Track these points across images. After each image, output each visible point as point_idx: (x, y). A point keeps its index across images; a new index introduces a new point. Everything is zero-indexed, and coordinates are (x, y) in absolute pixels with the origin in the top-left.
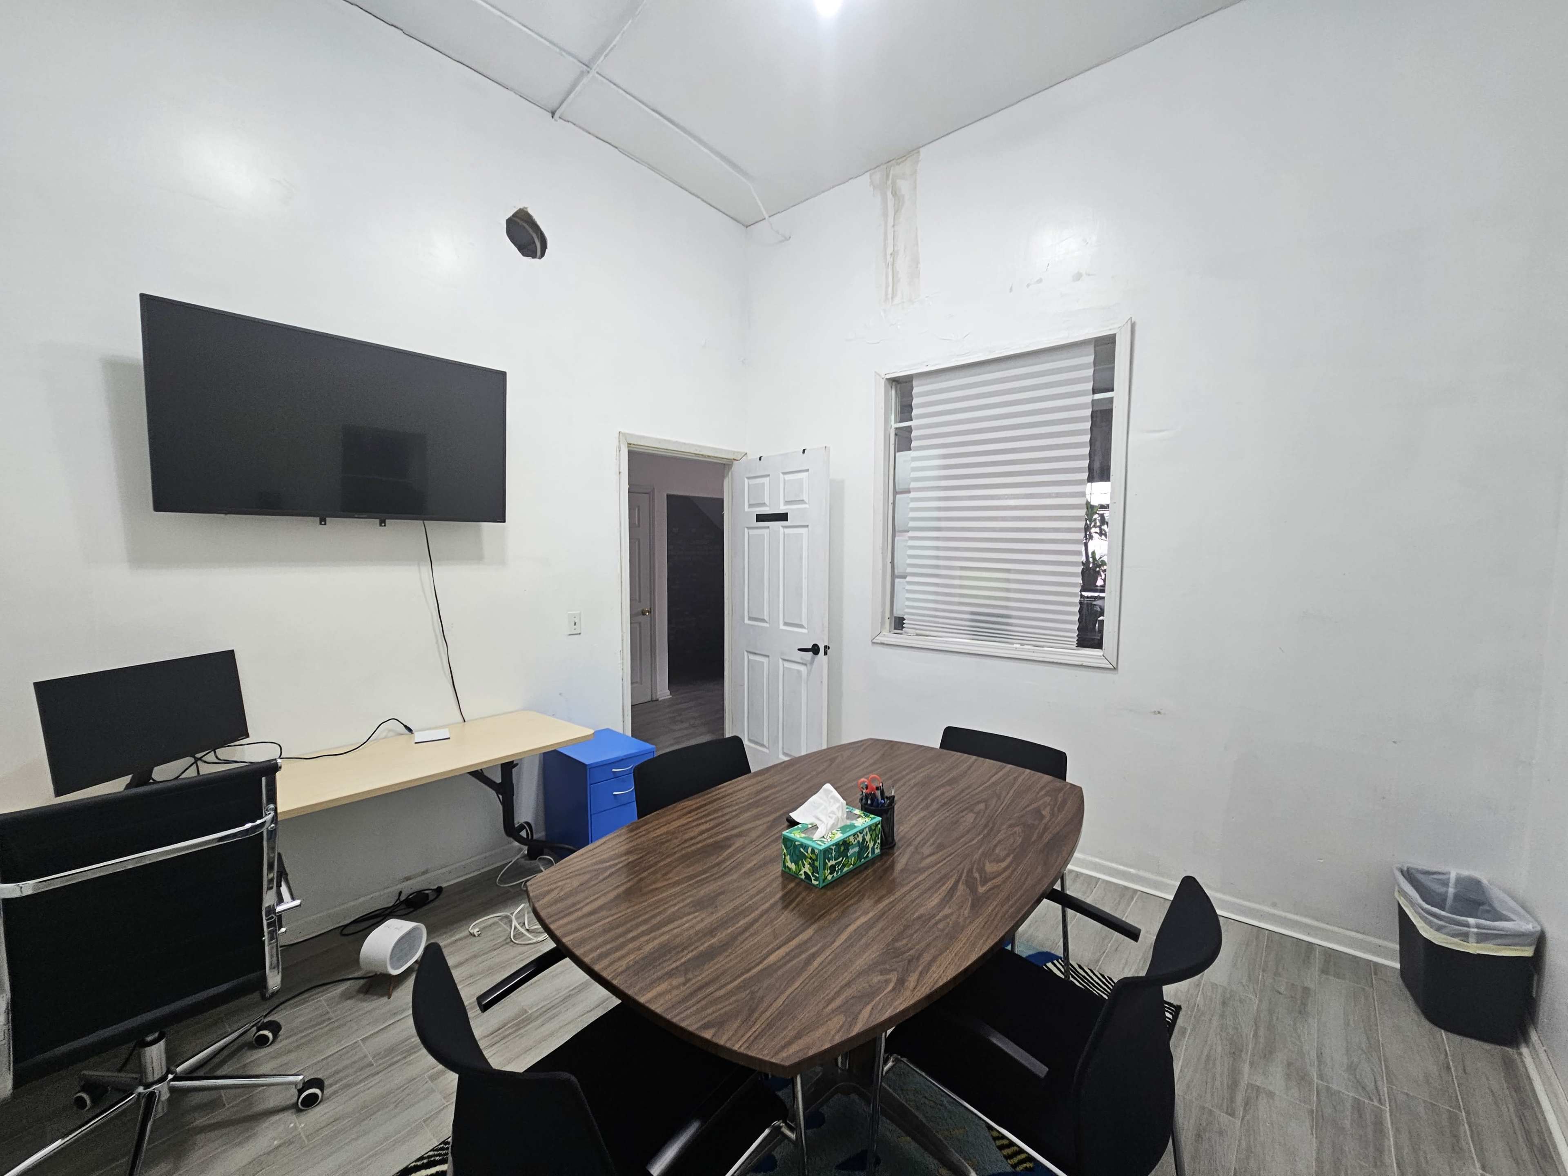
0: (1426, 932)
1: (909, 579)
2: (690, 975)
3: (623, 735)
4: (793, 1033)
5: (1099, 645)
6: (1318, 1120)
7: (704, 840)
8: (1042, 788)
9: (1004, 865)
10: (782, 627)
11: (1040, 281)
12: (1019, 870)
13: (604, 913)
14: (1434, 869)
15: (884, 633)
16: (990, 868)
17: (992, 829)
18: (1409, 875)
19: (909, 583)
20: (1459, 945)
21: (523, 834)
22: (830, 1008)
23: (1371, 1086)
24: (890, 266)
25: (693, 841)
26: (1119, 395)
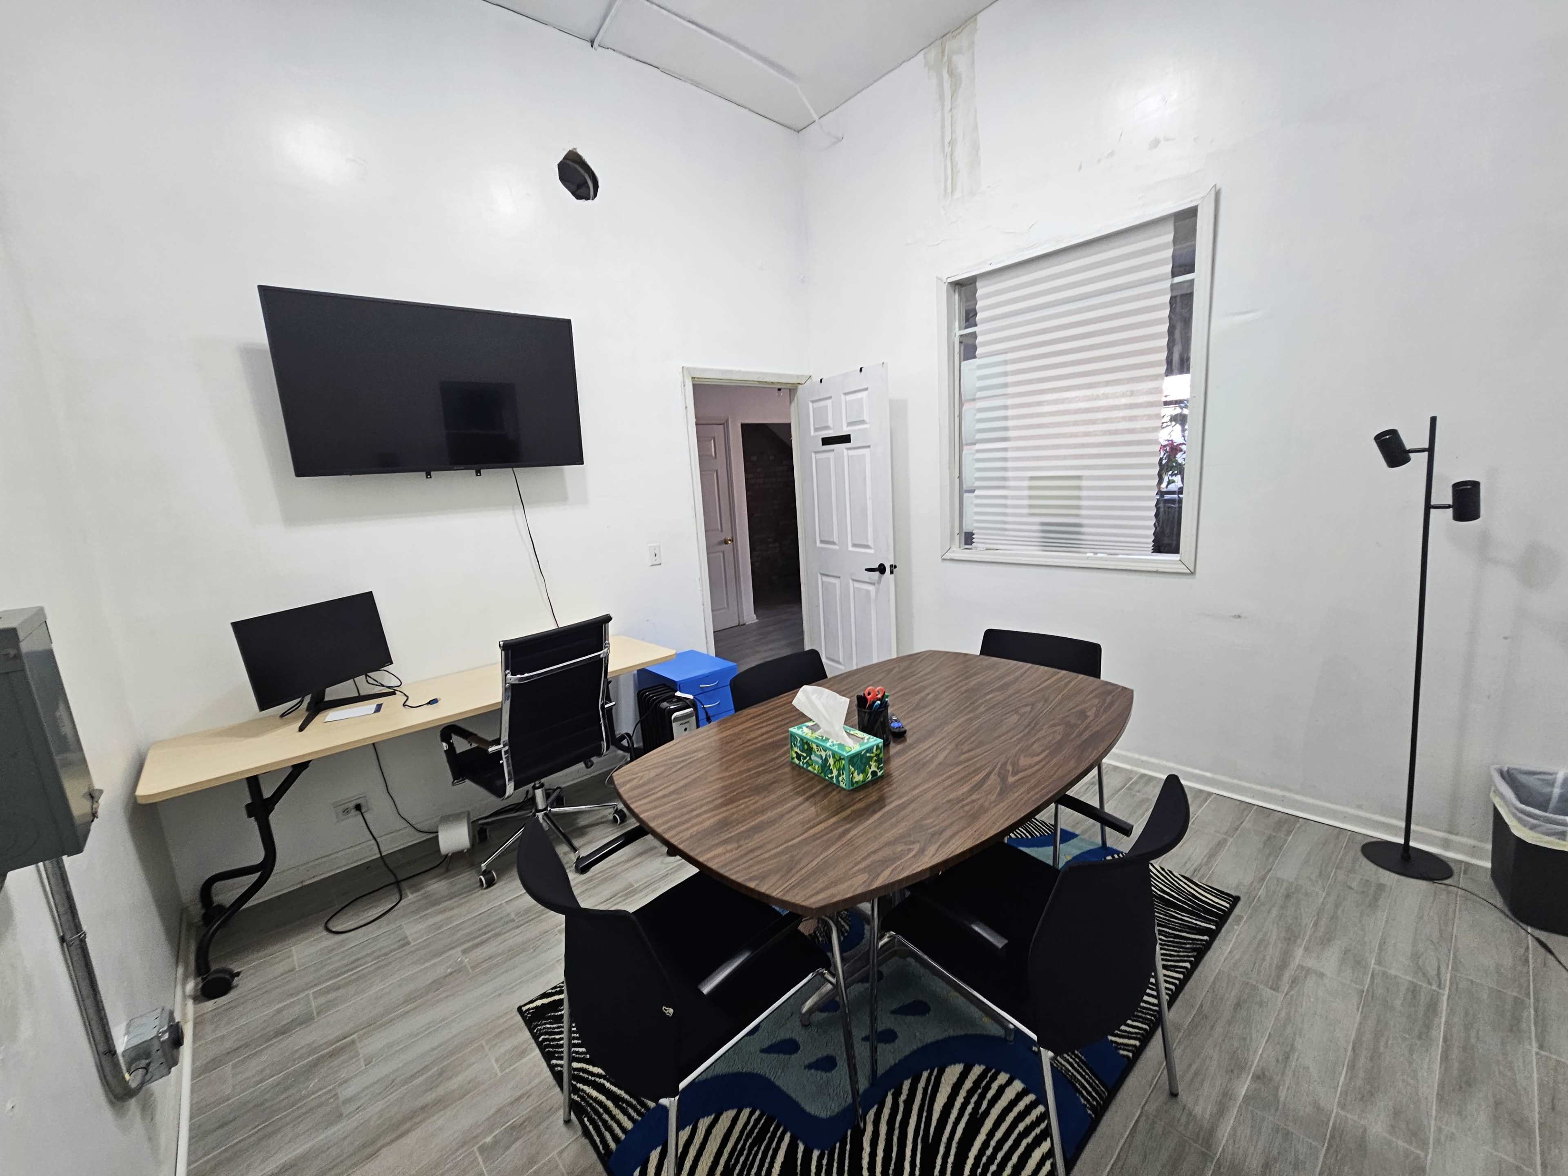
0: (1519, 831)
1: (977, 493)
2: (742, 842)
3: (708, 656)
4: (822, 886)
5: (1174, 549)
6: (1367, 999)
7: (764, 740)
8: (1092, 692)
9: (1037, 759)
10: (851, 548)
11: (1112, 154)
12: (1053, 763)
13: (674, 797)
14: (1538, 770)
15: (953, 549)
16: (1024, 761)
17: (1033, 728)
18: (1509, 777)
19: (978, 497)
20: (1558, 844)
21: (625, 743)
22: (857, 868)
23: (1433, 973)
24: (949, 158)
25: (754, 741)
26: (1200, 276)
